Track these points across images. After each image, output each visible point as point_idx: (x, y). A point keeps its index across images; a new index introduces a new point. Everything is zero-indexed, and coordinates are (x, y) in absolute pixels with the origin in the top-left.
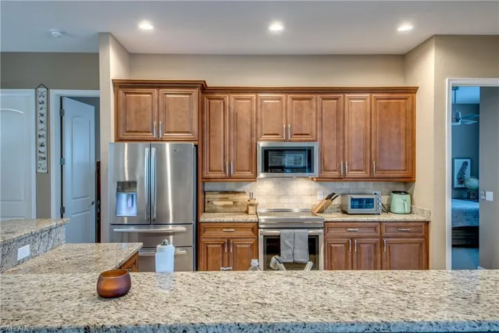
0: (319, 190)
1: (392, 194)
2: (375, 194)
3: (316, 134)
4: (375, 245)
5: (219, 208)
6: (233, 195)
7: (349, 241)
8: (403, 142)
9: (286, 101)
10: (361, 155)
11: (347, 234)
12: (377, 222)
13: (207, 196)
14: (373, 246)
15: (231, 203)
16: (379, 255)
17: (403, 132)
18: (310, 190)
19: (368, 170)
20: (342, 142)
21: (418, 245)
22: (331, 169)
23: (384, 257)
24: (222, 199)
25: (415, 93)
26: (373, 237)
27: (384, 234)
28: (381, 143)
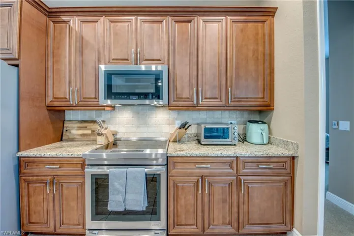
0: (177, 119)
1: (248, 123)
2: (231, 123)
3: (168, 60)
4: (231, 184)
5: (77, 137)
6: (92, 124)
7: (198, 180)
8: (261, 68)
9: (136, 23)
10: (216, 83)
11: (197, 171)
12: (233, 157)
13: (65, 125)
14: (227, 185)
15: (89, 132)
16: (235, 197)
17: (261, 57)
18: (169, 120)
19: (224, 98)
20: (195, 67)
21: (282, 184)
22: (184, 97)
23: (241, 200)
24: (80, 128)
25: (273, 16)
26: (227, 175)
27: (242, 171)
28: (237, 68)
